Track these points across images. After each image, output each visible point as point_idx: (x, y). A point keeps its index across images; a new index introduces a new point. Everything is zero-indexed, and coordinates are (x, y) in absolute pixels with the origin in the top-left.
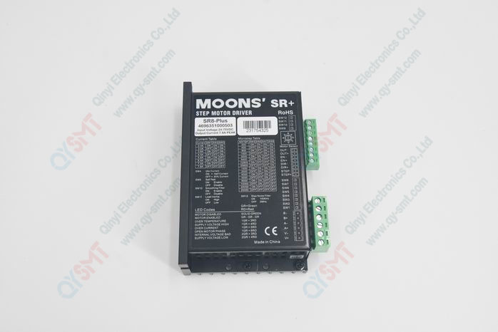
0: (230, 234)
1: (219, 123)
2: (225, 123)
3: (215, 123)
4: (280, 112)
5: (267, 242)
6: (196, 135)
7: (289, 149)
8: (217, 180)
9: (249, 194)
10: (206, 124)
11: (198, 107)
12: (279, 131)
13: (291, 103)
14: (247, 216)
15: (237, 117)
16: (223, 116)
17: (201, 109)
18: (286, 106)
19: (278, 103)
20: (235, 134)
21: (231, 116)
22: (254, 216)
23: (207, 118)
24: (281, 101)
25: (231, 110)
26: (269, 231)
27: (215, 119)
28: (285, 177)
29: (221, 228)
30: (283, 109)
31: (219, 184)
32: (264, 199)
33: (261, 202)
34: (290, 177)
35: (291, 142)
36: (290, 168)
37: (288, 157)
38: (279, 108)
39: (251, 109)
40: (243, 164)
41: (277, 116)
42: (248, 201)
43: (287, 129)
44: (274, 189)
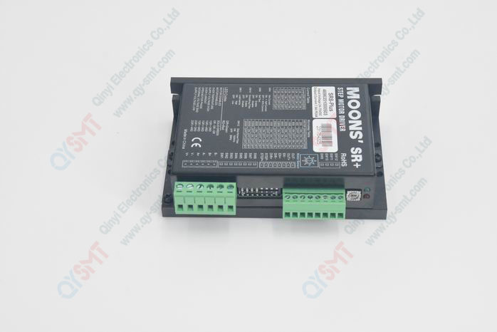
0: (197, 111)
1: (329, 105)
2: (328, 109)
3: (328, 102)
4: (344, 155)
5: (185, 139)
6: (313, 88)
7: (295, 160)
8: (260, 104)
9: (241, 127)
10: (327, 95)
11: (348, 89)
12: (319, 153)
13: (357, 165)
14: (216, 125)
15: (337, 119)
16: (337, 108)
17: (345, 91)
18: (353, 161)
19: (357, 154)
20: (314, 116)
21: (338, 114)
22: (216, 130)
23: (334, 95)
24: (361, 156)
25: (346, 114)
26: (197, 141)
27: (334, 102)
28: (259, 156)
29: (205, 106)
30: (349, 158)
31: (254, 104)
32: (234, 139)
33: (231, 137)
34: (258, 159)
35: (303, 163)
36: (269, 160)
37: (283, 159)
38: (349, 154)
39: (348, 131)
40: (276, 123)
41: (339, 152)
42: (232, 125)
43: (320, 160)
44: (245, 146)
